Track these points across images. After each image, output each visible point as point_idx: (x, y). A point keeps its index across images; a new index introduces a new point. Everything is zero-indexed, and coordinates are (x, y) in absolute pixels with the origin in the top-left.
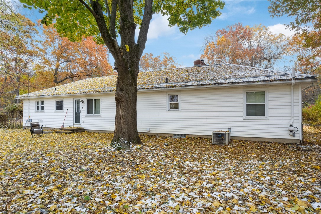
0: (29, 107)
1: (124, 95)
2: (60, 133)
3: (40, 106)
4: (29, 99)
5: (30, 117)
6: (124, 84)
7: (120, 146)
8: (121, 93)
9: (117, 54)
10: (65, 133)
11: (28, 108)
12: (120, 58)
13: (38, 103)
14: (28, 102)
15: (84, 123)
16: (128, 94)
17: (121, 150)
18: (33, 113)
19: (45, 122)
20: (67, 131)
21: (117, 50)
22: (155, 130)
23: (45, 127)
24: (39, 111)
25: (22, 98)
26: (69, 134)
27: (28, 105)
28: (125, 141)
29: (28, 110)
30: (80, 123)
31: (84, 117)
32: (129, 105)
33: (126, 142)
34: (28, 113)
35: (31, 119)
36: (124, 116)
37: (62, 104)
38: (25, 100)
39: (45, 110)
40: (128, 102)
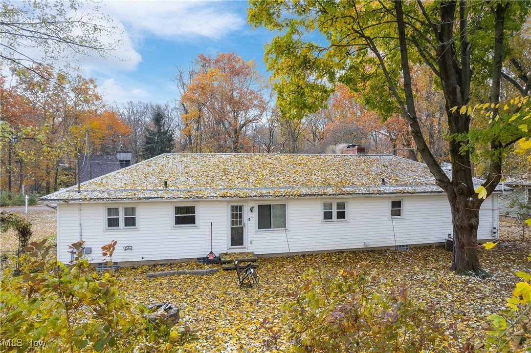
0: (80, 220)
3: (121, 217)
4: (81, 204)
11: (78, 222)
14: (75, 209)
15: (253, 245)
18: (97, 233)
19: (140, 251)
22: (375, 243)
24: (118, 228)
27: (77, 215)
29: (78, 228)
30: (242, 244)
31: (254, 233)
34: (79, 234)
37: (195, 214)
38: (62, 206)
39: (142, 226)
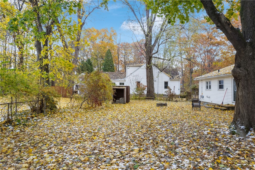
0: (202, 86)
1: (241, 72)
2: (217, 109)
3: (209, 85)
4: (202, 80)
5: (203, 94)
6: (241, 60)
7: (235, 130)
8: (238, 70)
9: (224, 28)
10: (221, 110)
12: (229, 31)
13: (207, 82)
14: (201, 82)
16: (247, 70)
17: (235, 135)
18: (204, 91)
19: (212, 99)
20: (222, 108)
21: (223, 24)
23: (211, 102)
24: (208, 89)
25: (197, 79)
26: (223, 110)
27: (201, 84)
28: (242, 125)
29: (201, 89)
32: (250, 83)
33: (242, 127)
34: (202, 91)
35: (203, 95)
36: (242, 96)
37: (223, 84)
38: (200, 81)
39: (212, 89)
40: (247, 80)
